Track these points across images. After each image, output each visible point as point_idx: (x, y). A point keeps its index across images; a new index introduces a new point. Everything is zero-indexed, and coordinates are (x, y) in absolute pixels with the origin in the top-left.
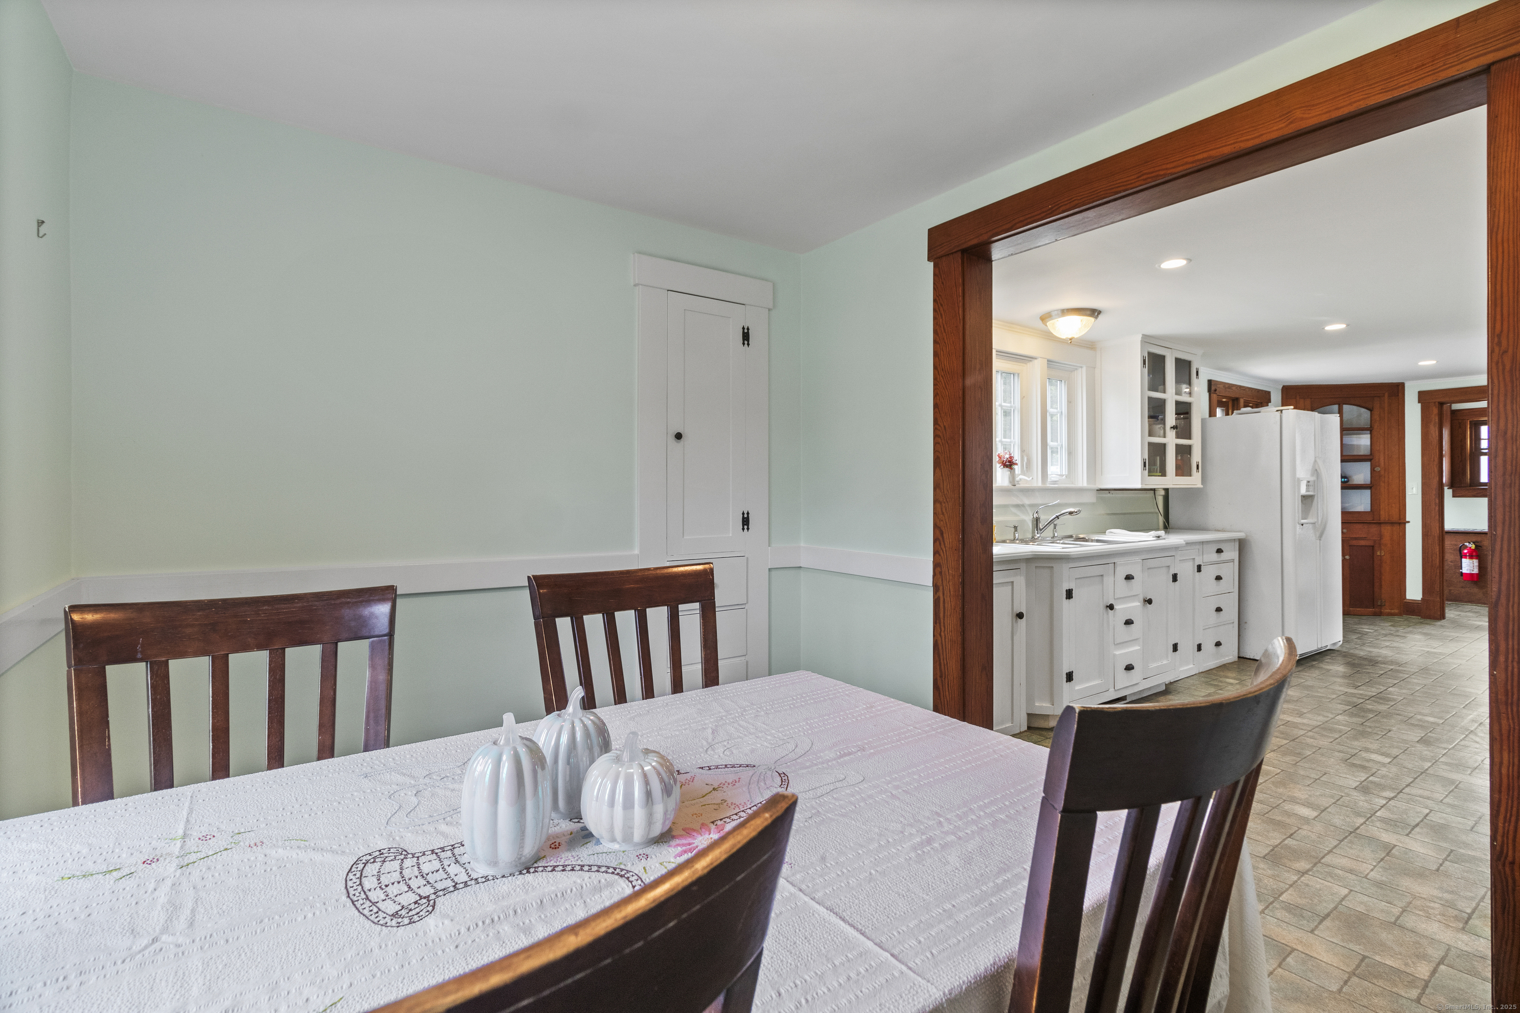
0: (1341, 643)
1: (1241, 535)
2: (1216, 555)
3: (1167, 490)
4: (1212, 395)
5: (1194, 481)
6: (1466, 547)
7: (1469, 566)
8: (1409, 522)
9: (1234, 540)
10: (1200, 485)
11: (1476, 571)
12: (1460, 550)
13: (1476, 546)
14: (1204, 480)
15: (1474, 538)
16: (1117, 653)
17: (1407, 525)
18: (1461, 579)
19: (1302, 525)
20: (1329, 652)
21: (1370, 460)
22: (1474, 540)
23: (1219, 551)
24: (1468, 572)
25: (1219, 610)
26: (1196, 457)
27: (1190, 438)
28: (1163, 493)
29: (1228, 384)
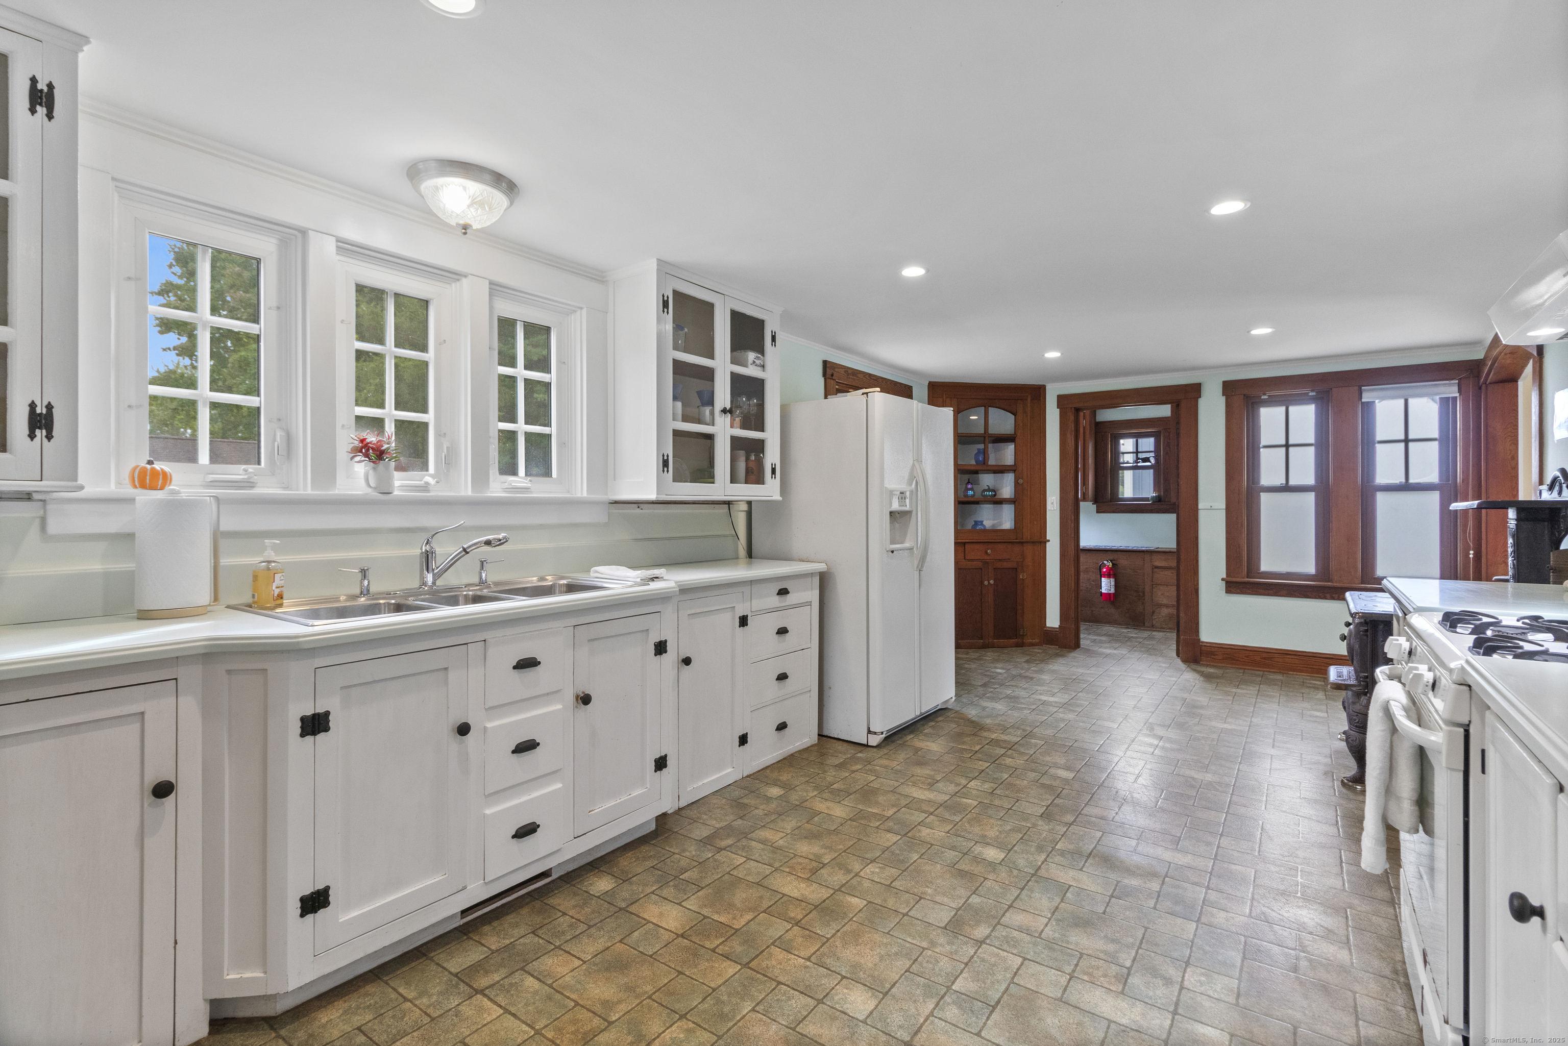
0: (954, 699)
1: (822, 567)
2: (777, 598)
3: (749, 503)
4: (828, 380)
5: (770, 490)
6: (1105, 565)
7: (1107, 585)
8: (1049, 541)
9: (811, 575)
10: (777, 497)
11: (1113, 591)
12: (1100, 569)
13: (1113, 564)
14: (785, 488)
15: (1112, 556)
16: (488, 812)
17: (1048, 544)
18: (1101, 599)
19: (892, 552)
20: (941, 712)
21: (1014, 471)
22: (1111, 558)
23: (783, 592)
24: (1106, 592)
25: (782, 677)
26: (772, 456)
27: (762, 429)
28: (744, 507)
29: (852, 369)
